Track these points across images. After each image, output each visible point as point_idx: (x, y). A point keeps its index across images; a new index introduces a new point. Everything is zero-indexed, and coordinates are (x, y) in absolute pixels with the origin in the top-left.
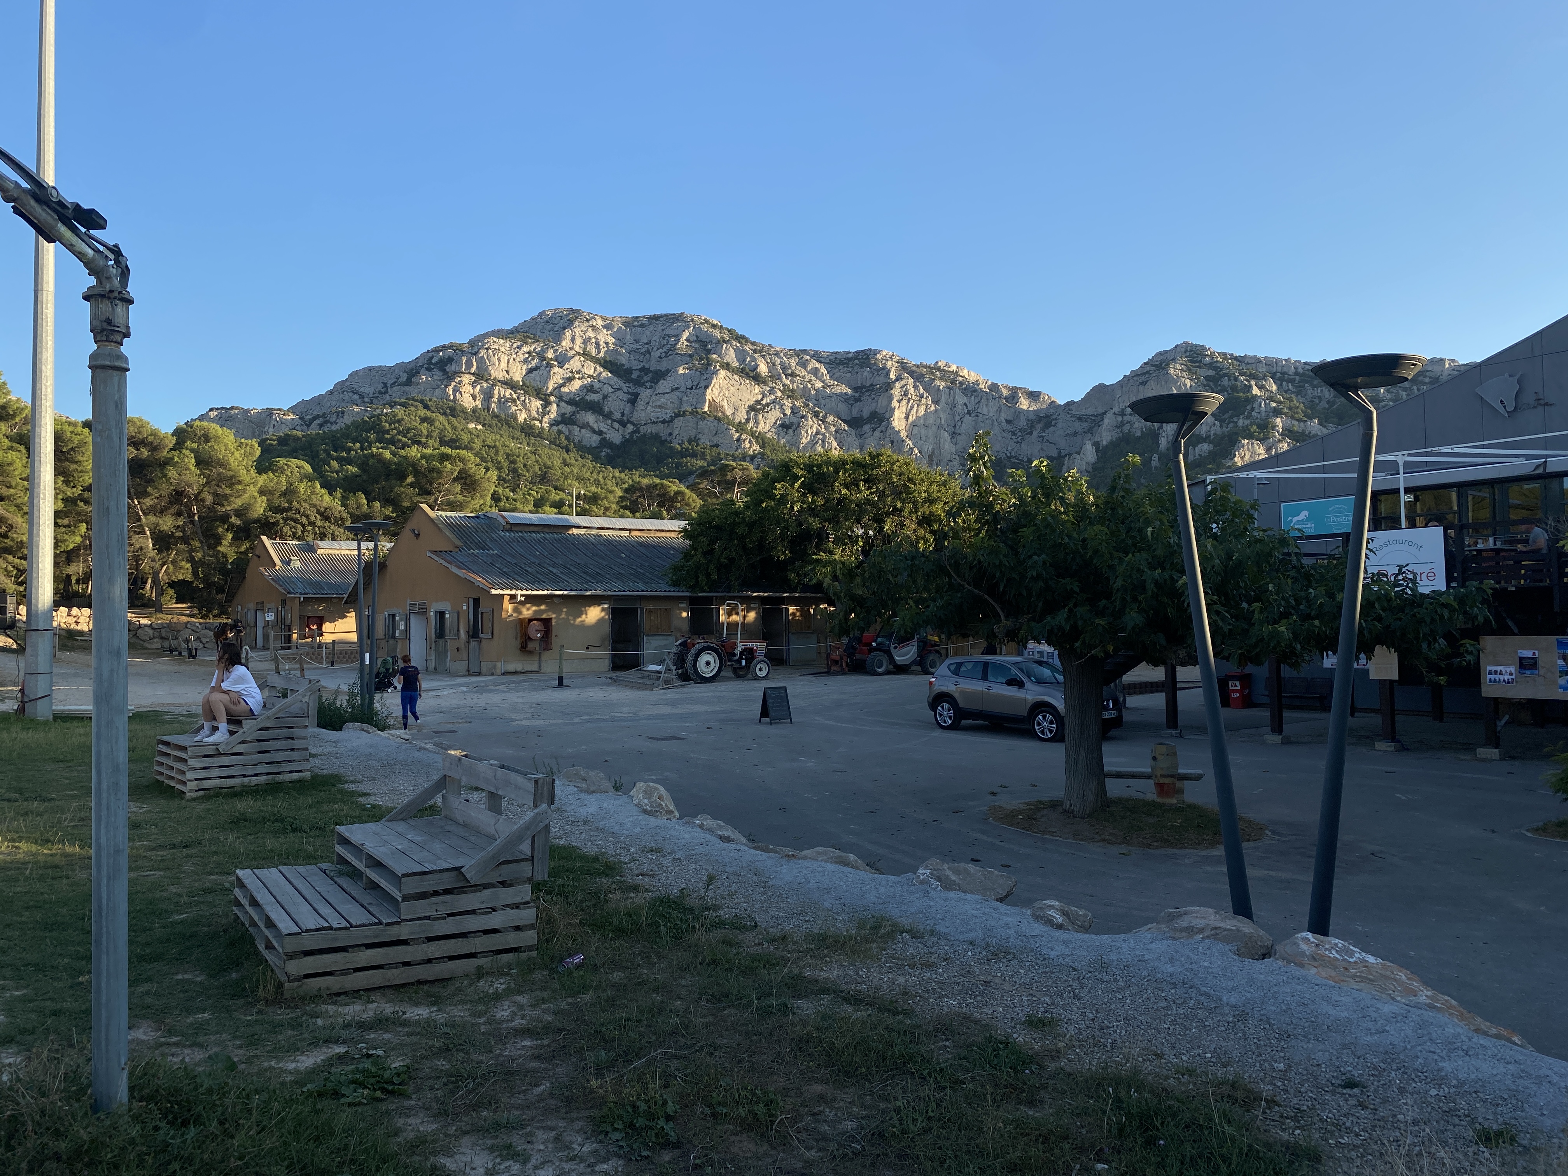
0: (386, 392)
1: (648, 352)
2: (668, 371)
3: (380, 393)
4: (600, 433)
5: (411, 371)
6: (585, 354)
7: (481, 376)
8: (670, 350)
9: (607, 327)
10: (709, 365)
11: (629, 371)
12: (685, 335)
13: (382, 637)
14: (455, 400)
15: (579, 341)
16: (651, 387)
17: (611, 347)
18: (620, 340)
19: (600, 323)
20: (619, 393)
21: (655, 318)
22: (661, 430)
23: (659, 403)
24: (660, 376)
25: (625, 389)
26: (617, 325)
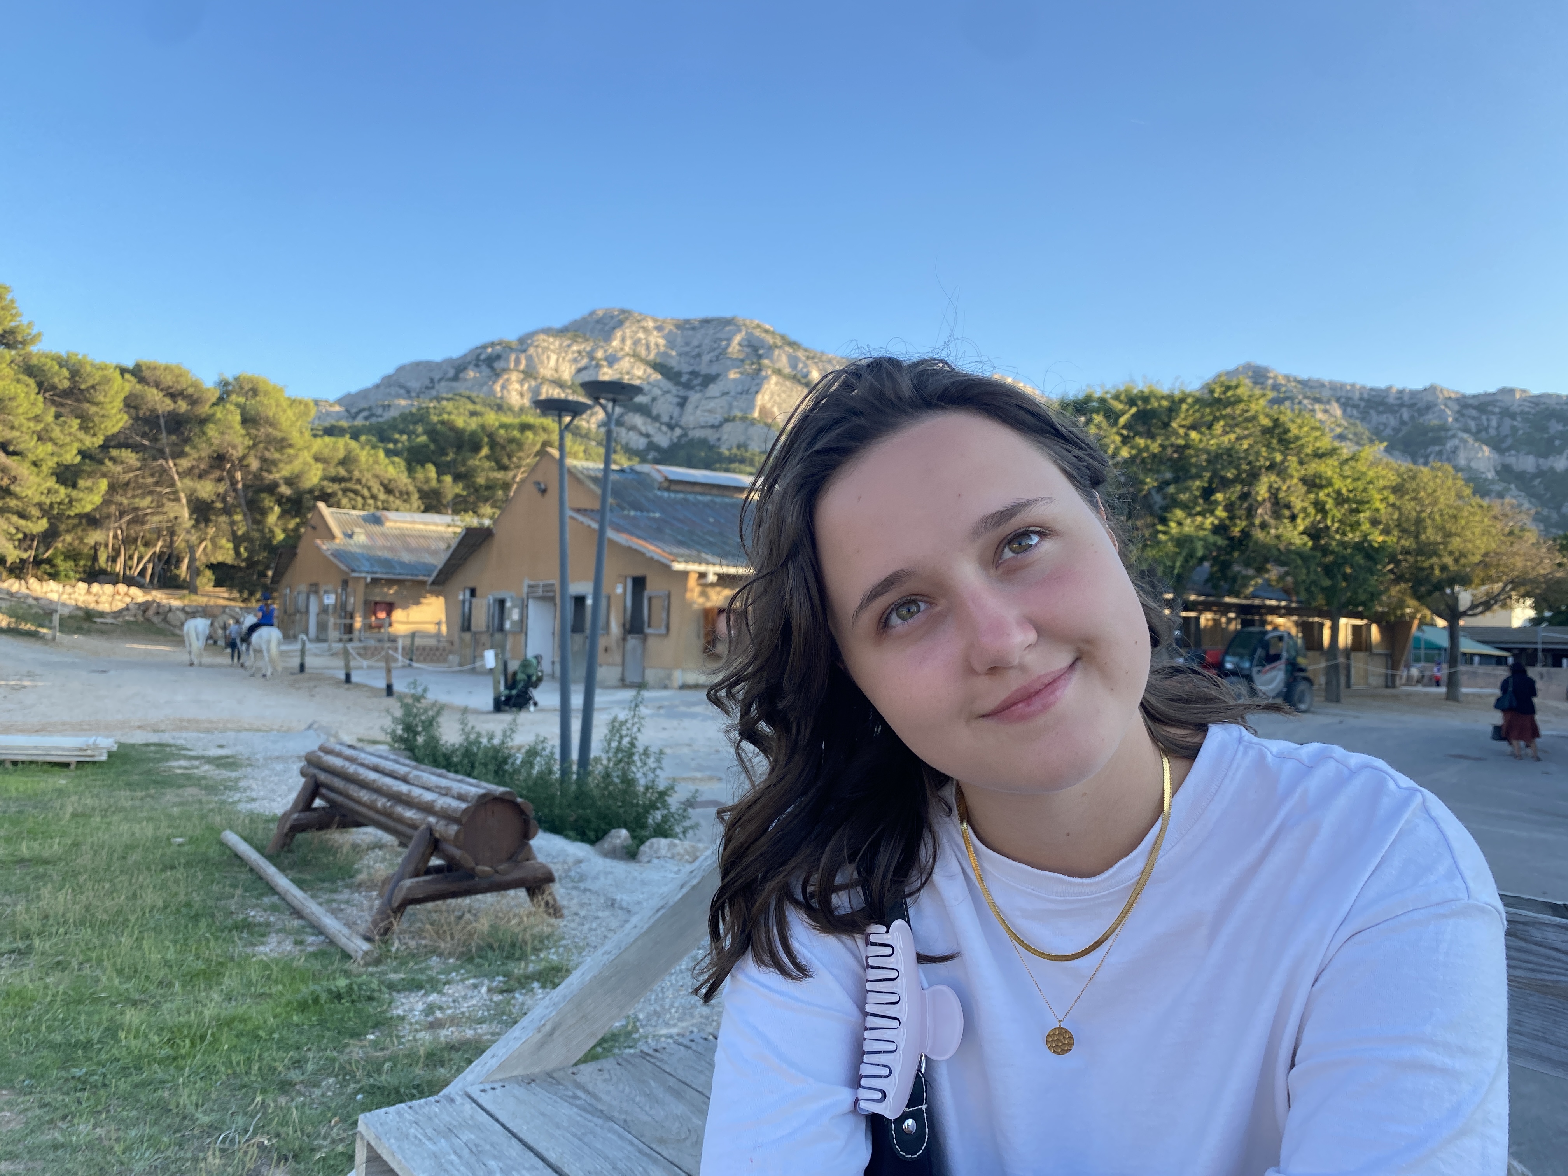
0: (433, 388)
1: (699, 355)
2: (718, 376)
3: (427, 388)
4: (647, 436)
5: (459, 368)
6: (635, 355)
7: (529, 374)
8: (721, 354)
9: (659, 328)
10: (760, 370)
11: (679, 374)
12: (737, 339)
13: (484, 628)
14: (502, 398)
15: (629, 342)
16: (701, 391)
17: (662, 349)
18: (671, 342)
19: (651, 324)
20: (668, 396)
21: (706, 322)
22: (711, 435)
23: (708, 407)
24: (709, 380)
25: (674, 392)
26: (669, 327)
